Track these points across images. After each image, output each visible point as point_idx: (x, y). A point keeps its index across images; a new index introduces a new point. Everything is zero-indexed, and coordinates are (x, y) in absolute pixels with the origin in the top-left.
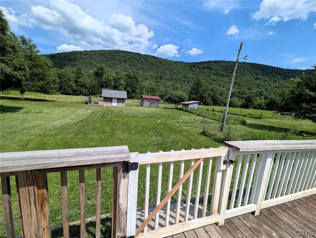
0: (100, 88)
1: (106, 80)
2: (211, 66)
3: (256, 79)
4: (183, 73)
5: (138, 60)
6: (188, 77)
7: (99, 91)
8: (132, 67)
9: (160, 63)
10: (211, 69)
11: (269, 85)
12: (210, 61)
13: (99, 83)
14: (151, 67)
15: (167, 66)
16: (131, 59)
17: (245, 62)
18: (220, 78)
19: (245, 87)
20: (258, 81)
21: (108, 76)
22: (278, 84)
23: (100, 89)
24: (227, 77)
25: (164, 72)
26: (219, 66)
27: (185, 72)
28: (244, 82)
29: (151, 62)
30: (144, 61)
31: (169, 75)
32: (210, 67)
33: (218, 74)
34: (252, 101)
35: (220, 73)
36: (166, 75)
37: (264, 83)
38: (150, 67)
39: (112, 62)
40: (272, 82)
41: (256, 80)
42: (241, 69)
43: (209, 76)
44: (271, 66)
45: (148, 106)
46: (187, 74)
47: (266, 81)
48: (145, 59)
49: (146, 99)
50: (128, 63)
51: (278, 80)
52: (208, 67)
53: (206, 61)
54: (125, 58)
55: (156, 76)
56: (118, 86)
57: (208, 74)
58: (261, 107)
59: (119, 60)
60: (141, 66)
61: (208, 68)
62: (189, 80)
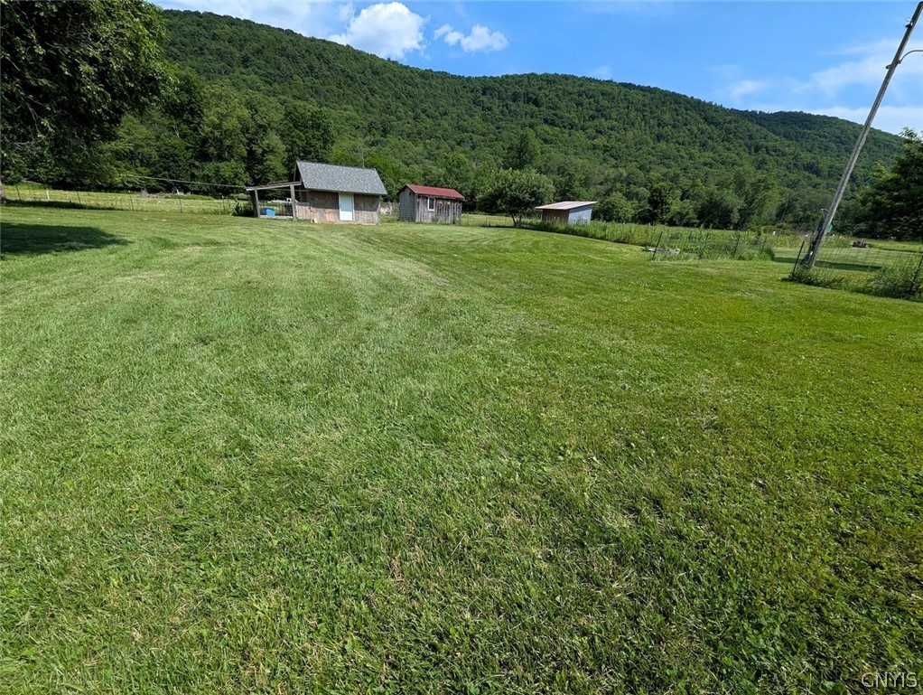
0: (197, 163)
1: (217, 134)
2: (538, 92)
3: (659, 138)
4: (454, 115)
5: (294, 57)
6: (470, 129)
7: (196, 173)
8: (276, 85)
9: (375, 73)
10: (536, 103)
11: (691, 158)
12: (532, 74)
13: (189, 145)
14: (345, 87)
15: (400, 85)
16: (266, 52)
17: (630, 84)
18: (563, 133)
19: (631, 161)
20: (662, 145)
21: (222, 117)
22: (711, 154)
23: (197, 167)
24: (583, 129)
25: (393, 108)
26: (560, 93)
27: (459, 111)
28: (627, 147)
29: (343, 71)
30: (316, 63)
31: (411, 121)
32: (534, 97)
33: (558, 121)
34: (666, 203)
35: (561, 118)
36: (399, 119)
37: (679, 151)
38: (339, 86)
39: (195, 64)
40: (697, 148)
41: (659, 141)
42: (621, 105)
43: (531, 126)
44: (695, 98)
45: (430, 221)
46: (466, 117)
47: (683, 144)
48: (320, 57)
49: (424, 197)
50: (259, 68)
51: (710, 142)
52: (526, 94)
53: (521, 76)
54: (241, 46)
55: (366, 124)
56: (263, 155)
57: (528, 120)
58: (685, 221)
59: (220, 55)
60: (309, 84)
61: (529, 101)
62: (475, 137)
